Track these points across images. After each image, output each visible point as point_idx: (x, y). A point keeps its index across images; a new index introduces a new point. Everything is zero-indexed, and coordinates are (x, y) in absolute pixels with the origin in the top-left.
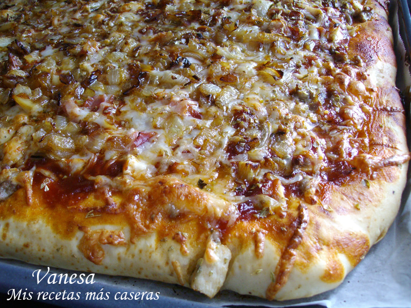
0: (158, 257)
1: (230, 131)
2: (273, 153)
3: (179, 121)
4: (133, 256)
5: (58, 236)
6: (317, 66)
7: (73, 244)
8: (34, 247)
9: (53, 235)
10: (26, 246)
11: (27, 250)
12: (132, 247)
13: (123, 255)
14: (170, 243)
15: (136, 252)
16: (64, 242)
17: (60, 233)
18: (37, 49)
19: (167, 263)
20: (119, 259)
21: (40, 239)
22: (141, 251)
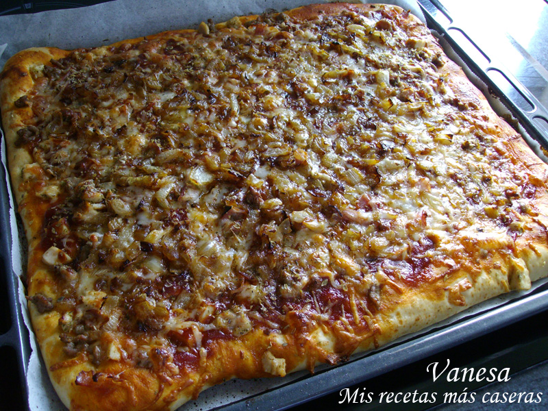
0: (492, 282)
1: (460, 190)
2: (492, 195)
3: (429, 194)
4: (479, 289)
5: (435, 302)
6: (457, 119)
7: (445, 302)
8: (423, 317)
9: (431, 303)
10: (417, 320)
11: (418, 322)
12: (477, 284)
13: (474, 292)
14: (494, 271)
15: (480, 286)
16: (440, 303)
17: (435, 299)
18: (250, 172)
19: (498, 283)
20: (473, 296)
21: (425, 310)
22: (482, 285)
